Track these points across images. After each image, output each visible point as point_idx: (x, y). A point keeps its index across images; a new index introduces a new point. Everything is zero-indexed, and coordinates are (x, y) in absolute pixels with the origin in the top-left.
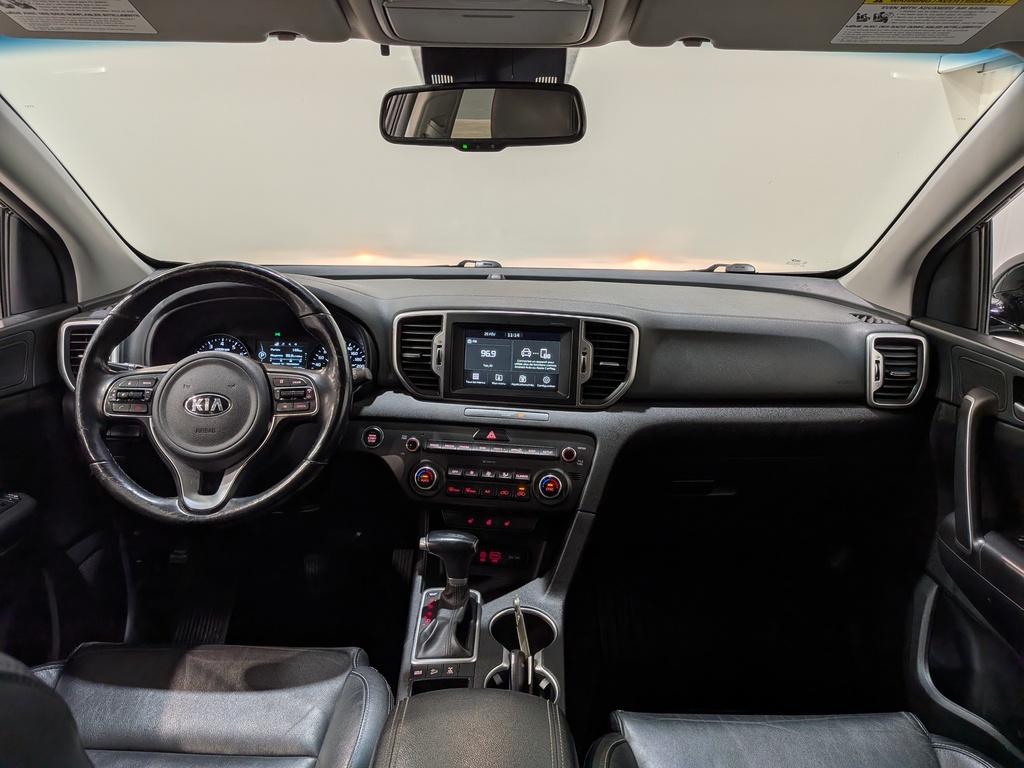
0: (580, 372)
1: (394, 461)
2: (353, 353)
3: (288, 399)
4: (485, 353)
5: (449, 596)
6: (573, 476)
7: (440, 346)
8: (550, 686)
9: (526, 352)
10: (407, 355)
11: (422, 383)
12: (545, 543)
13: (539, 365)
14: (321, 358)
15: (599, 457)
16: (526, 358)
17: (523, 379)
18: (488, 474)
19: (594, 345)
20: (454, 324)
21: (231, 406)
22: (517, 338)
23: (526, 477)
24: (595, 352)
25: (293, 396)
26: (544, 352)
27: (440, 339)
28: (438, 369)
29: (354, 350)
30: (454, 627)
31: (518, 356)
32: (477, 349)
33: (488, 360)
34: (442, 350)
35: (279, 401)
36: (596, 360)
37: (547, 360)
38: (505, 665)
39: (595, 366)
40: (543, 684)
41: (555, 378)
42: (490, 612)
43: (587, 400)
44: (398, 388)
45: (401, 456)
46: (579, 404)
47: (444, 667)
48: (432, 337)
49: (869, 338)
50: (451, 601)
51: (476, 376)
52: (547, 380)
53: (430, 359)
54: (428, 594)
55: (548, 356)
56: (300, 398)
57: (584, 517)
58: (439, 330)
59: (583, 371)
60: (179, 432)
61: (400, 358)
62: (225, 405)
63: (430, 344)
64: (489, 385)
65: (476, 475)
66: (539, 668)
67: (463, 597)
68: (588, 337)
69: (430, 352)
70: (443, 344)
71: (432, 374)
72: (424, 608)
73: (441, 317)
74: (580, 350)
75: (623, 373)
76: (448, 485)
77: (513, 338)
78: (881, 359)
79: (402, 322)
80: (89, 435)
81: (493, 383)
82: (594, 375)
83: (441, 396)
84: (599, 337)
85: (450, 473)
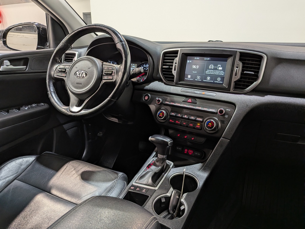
0: (234, 76)
1: (153, 107)
4: (194, 67)
6: (222, 122)
7: (176, 63)
8: (184, 209)
9: (212, 66)
10: (164, 67)
11: (169, 78)
13: (217, 73)
15: (236, 114)
16: (211, 69)
17: (209, 78)
18: (186, 116)
19: (243, 63)
20: (183, 53)
21: (88, 75)
22: (208, 60)
23: (201, 120)
24: (243, 67)
25: (108, 74)
26: (219, 67)
27: (177, 60)
28: (174, 73)
30: (153, 174)
31: (207, 68)
32: (191, 64)
33: (195, 70)
36: (243, 71)
37: (220, 70)
38: (168, 194)
39: (242, 74)
40: (182, 208)
41: (223, 78)
42: (173, 172)
43: (236, 89)
44: (160, 80)
45: (155, 105)
46: (232, 90)
47: (142, 189)
48: (173, 59)
50: (158, 164)
51: (189, 76)
52: (219, 79)
53: (172, 69)
54: (154, 159)
55: (220, 68)
57: (224, 141)
58: (176, 56)
59: (236, 75)
61: (162, 68)
63: (172, 62)
64: (194, 81)
65: (181, 116)
66: (182, 200)
67: (162, 163)
68: (240, 60)
69: (172, 66)
71: (172, 75)
72: (149, 164)
73: (178, 51)
74: (236, 66)
75: (256, 77)
76: (170, 119)
77: (207, 60)
79: (165, 53)
80: (49, 83)
81: (196, 80)
82: (241, 78)
83: (174, 84)
84: (245, 60)
85: (171, 114)
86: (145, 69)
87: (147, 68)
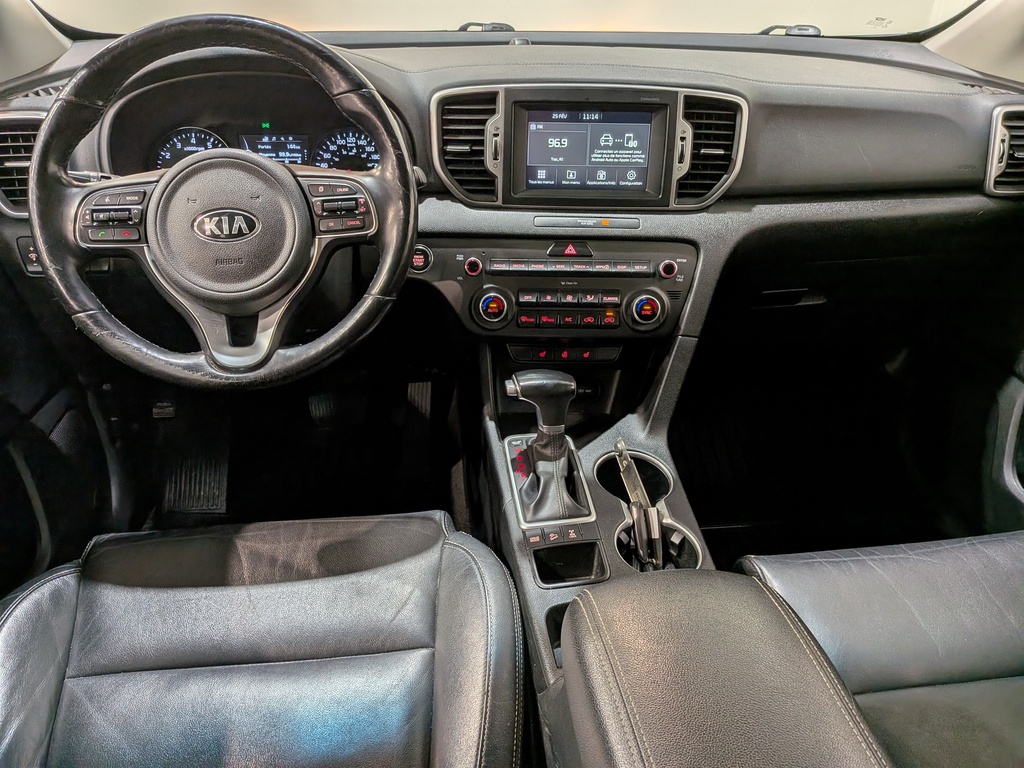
0: (676, 164)
1: (450, 289)
2: (368, 149)
3: (333, 213)
4: (554, 143)
5: (545, 446)
6: (673, 295)
7: (496, 135)
8: (684, 540)
9: (607, 139)
10: (450, 148)
11: (474, 185)
12: (619, 372)
13: (623, 157)
14: (327, 156)
15: (702, 273)
16: (606, 147)
17: (602, 175)
18: (569, 299)
19: (696, 127)
20: (514, 102)
21: (259, 227)
22: (595, 121)
23: (615, 299)
24: (696, 136)
25: (341, 210)
26: (629, 139)
27: (495, 125)
28: (494, 166)
29: (369, 144)
30: (562, 483)
31: (596, 145)
32: (543, 137)
33: (557, 152)
34: (499, 139)
35: (322, 217)
36: (696, 147)
37: (633, 149)
38: (628, 521)
39: (694, 156)
40: (676, 539)
41: (643, 173)
42: (589, 458)
43: (682, 200)
44: (442, 193)
45: (458, 281)
46: (673, 205)
47: (564, 530)
48: (483, 122)
49: (995, 113)
50: (548, 452)
51: (542, 174)
52: (632, 175)
53: (482, 153)
54: (510, 443)
55: (633, 144)
56: (350, 212)
57: (685, 343)
58: (493, 112)
59: (681, 162)
60: (192, 266)
61: (443, 153)
62: (251, 226)
63: (481, 132)
64: (559, 187)
65: (554, 301)
66: (668, 520)
67: (562, 447)
68: (687, 116)
69: (481, 143)
70: (501, 132)
71: (486, 172)
72: (513, 461)
73: (496, 93)
74: (679, 135)
75: (726, 163)
76: (519, 314)
77: (590, 121)
78: (1007, 138)
79: (445, 103)
80: (63, 275)
81: (564, 182)
82: (693, 166)
83: (499, 202)
84: (700, 116)
85: (521, 300)
86: (345, 153)
87: (352, 148)
